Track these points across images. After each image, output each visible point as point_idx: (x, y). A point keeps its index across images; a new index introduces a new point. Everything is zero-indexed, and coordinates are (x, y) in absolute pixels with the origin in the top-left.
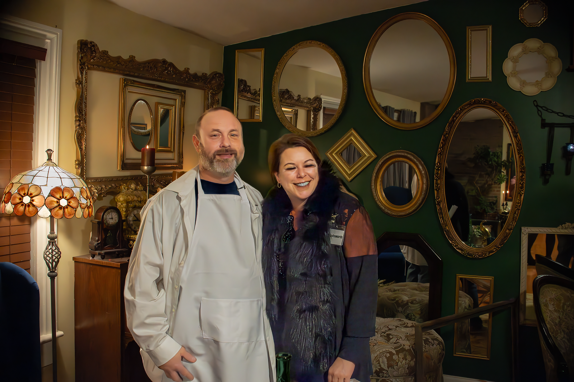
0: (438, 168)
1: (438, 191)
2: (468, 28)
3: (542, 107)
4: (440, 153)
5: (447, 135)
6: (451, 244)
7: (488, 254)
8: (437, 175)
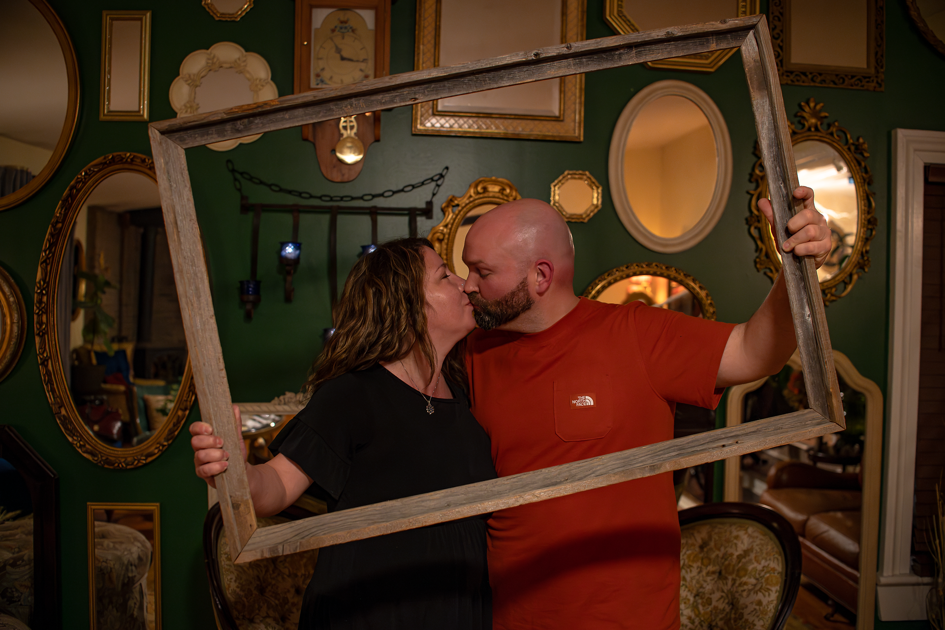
0: (42, 291)
1: (42, 337)
2: (104, 13)
3: (241, 174)
4: (45, 261)
5: (60, 225)
6: (71, 444)
7: (143, 460)
8: (40, 306)
